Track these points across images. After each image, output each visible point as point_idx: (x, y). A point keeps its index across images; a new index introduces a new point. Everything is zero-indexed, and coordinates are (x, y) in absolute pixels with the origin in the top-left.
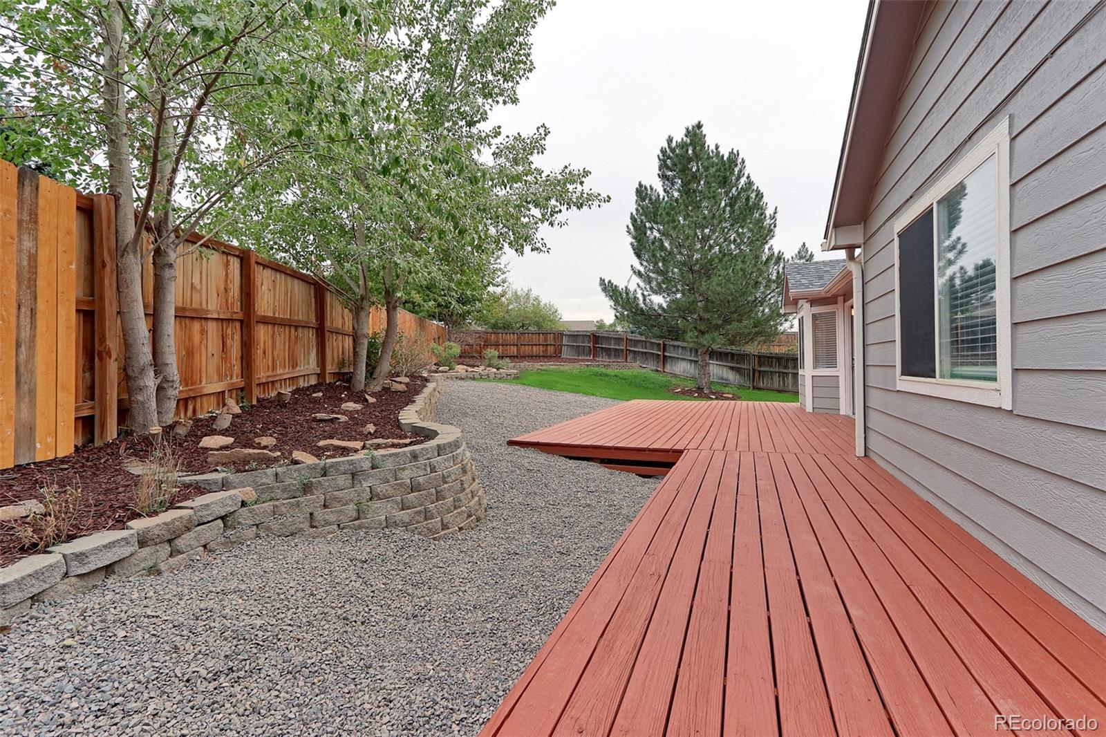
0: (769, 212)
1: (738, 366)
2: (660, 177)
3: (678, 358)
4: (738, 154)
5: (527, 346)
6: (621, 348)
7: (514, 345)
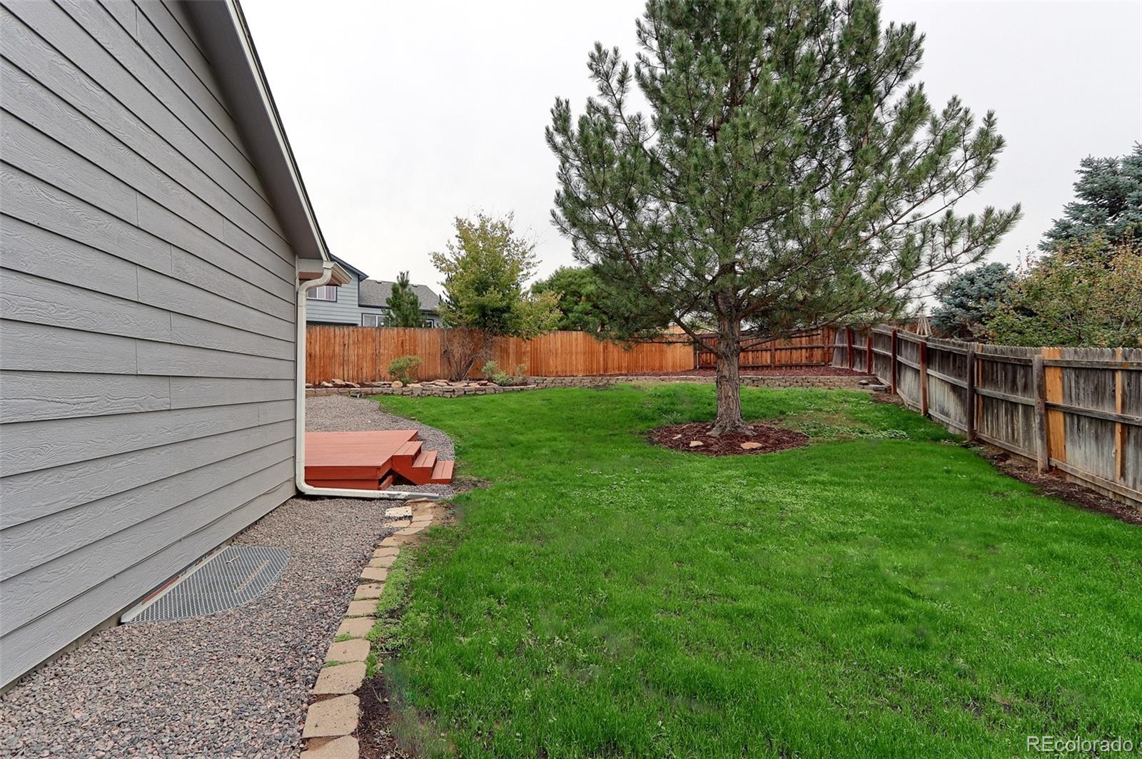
5: (783, 352)
6: (862, 347)
7: (767, 350)
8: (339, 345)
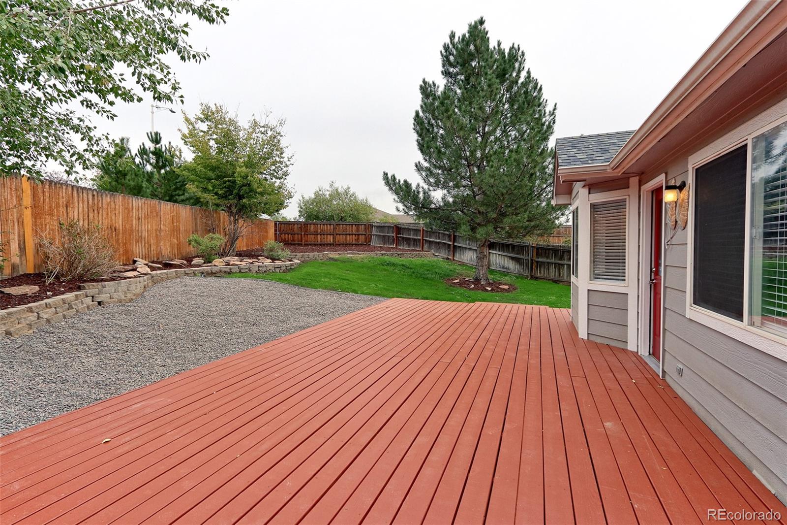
0: (549, 108)
1: (518, 256)
2: (443, 74)
3: (466, 248)
4: (519, 49)
5: (341, 236)
6: (419, 238)
7: (330, 235)
8: (136, 219)
